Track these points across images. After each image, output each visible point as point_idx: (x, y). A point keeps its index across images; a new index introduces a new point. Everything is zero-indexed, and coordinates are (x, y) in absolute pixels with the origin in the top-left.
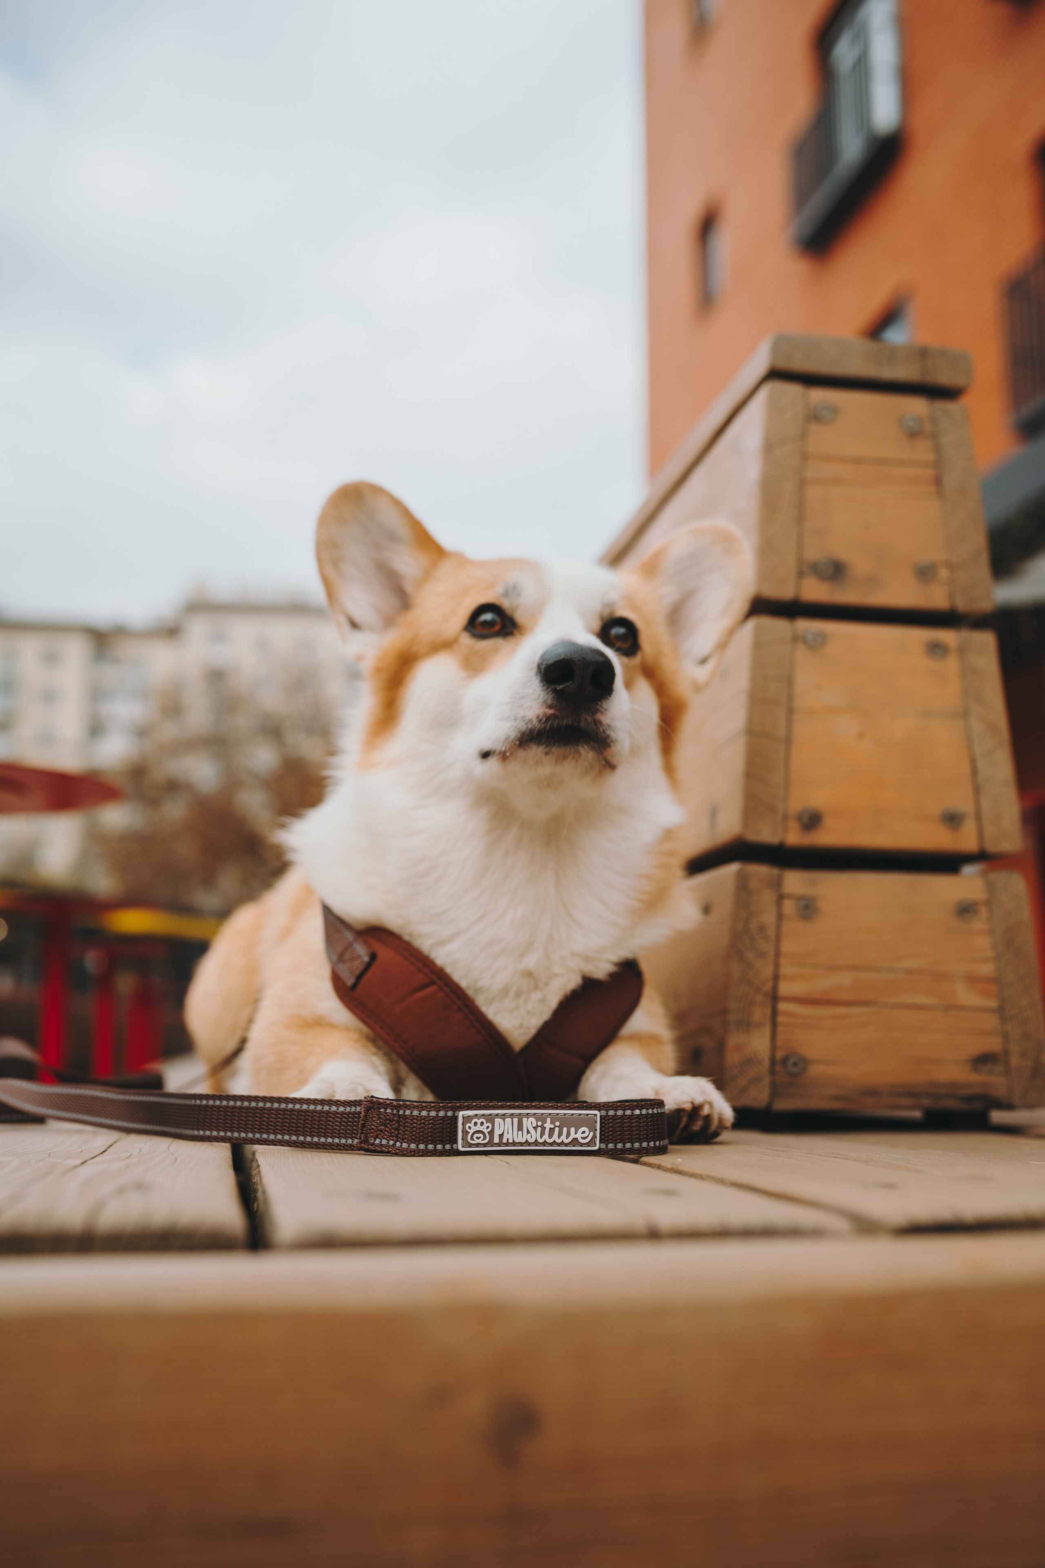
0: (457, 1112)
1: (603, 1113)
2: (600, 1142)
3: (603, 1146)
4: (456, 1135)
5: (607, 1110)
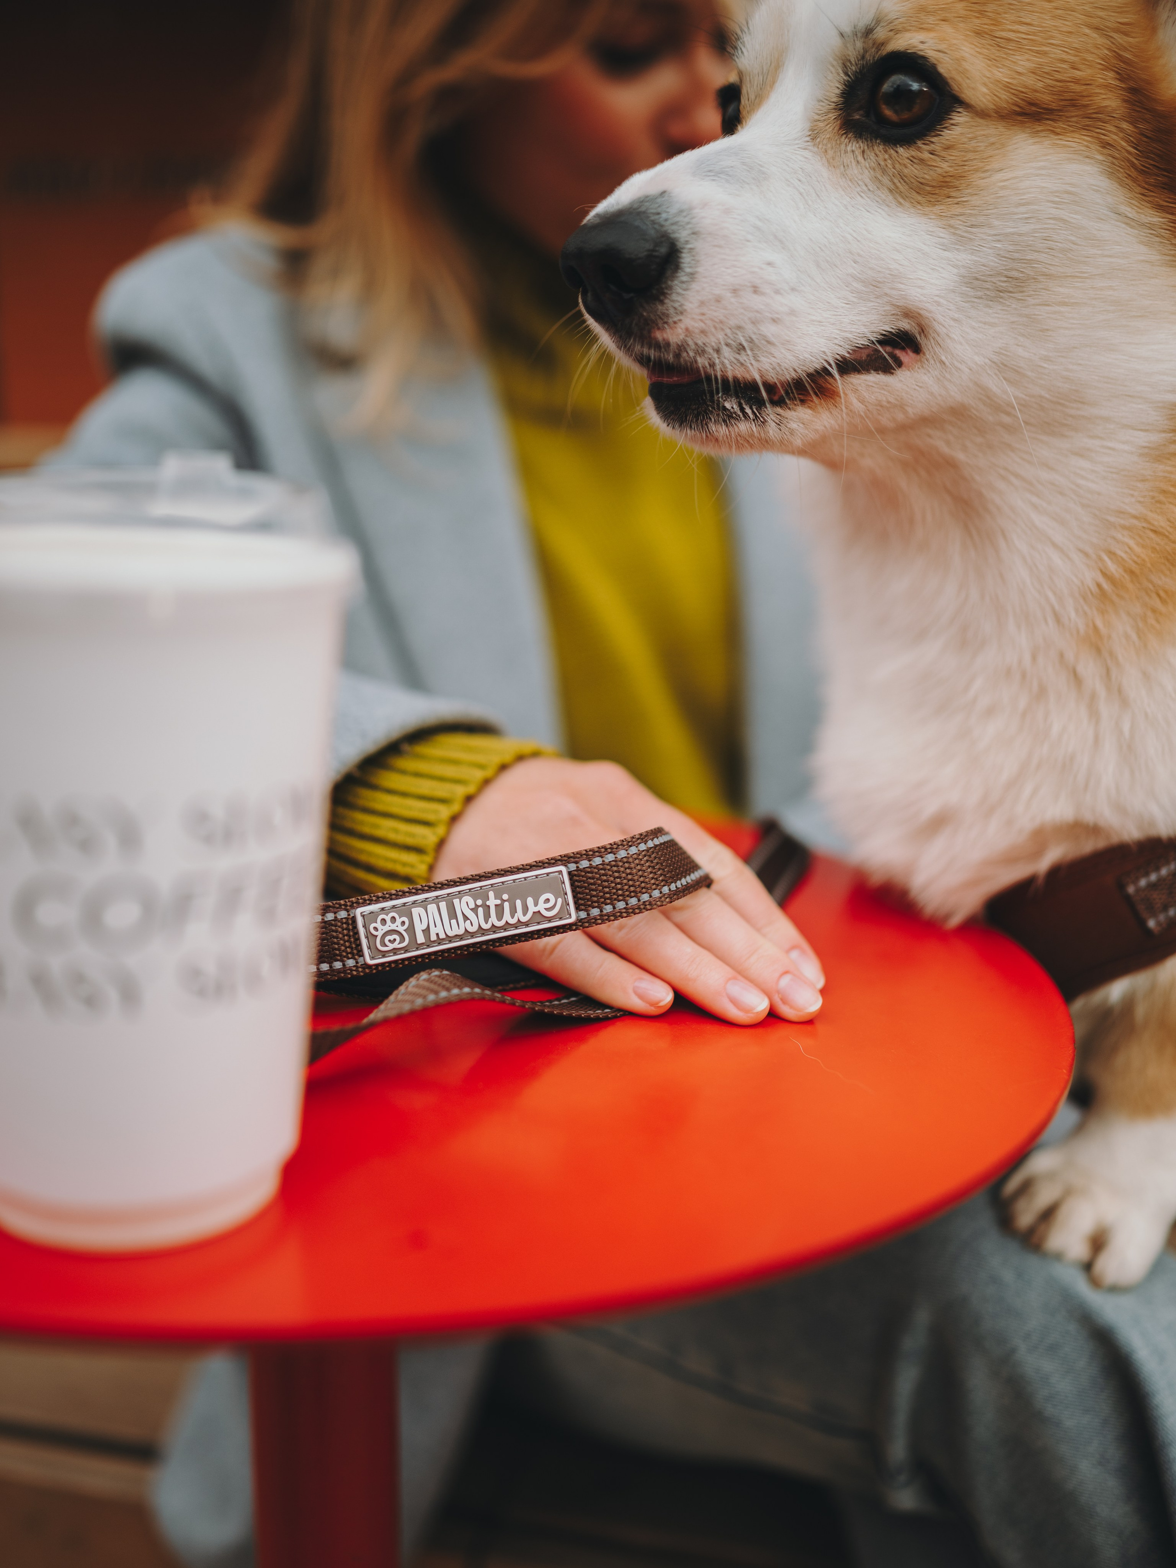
0: (353, 911)
1: (573, 867)
2: (578, 909)
3: (583, 915)
4: (359, 945)
5: (576, 863)
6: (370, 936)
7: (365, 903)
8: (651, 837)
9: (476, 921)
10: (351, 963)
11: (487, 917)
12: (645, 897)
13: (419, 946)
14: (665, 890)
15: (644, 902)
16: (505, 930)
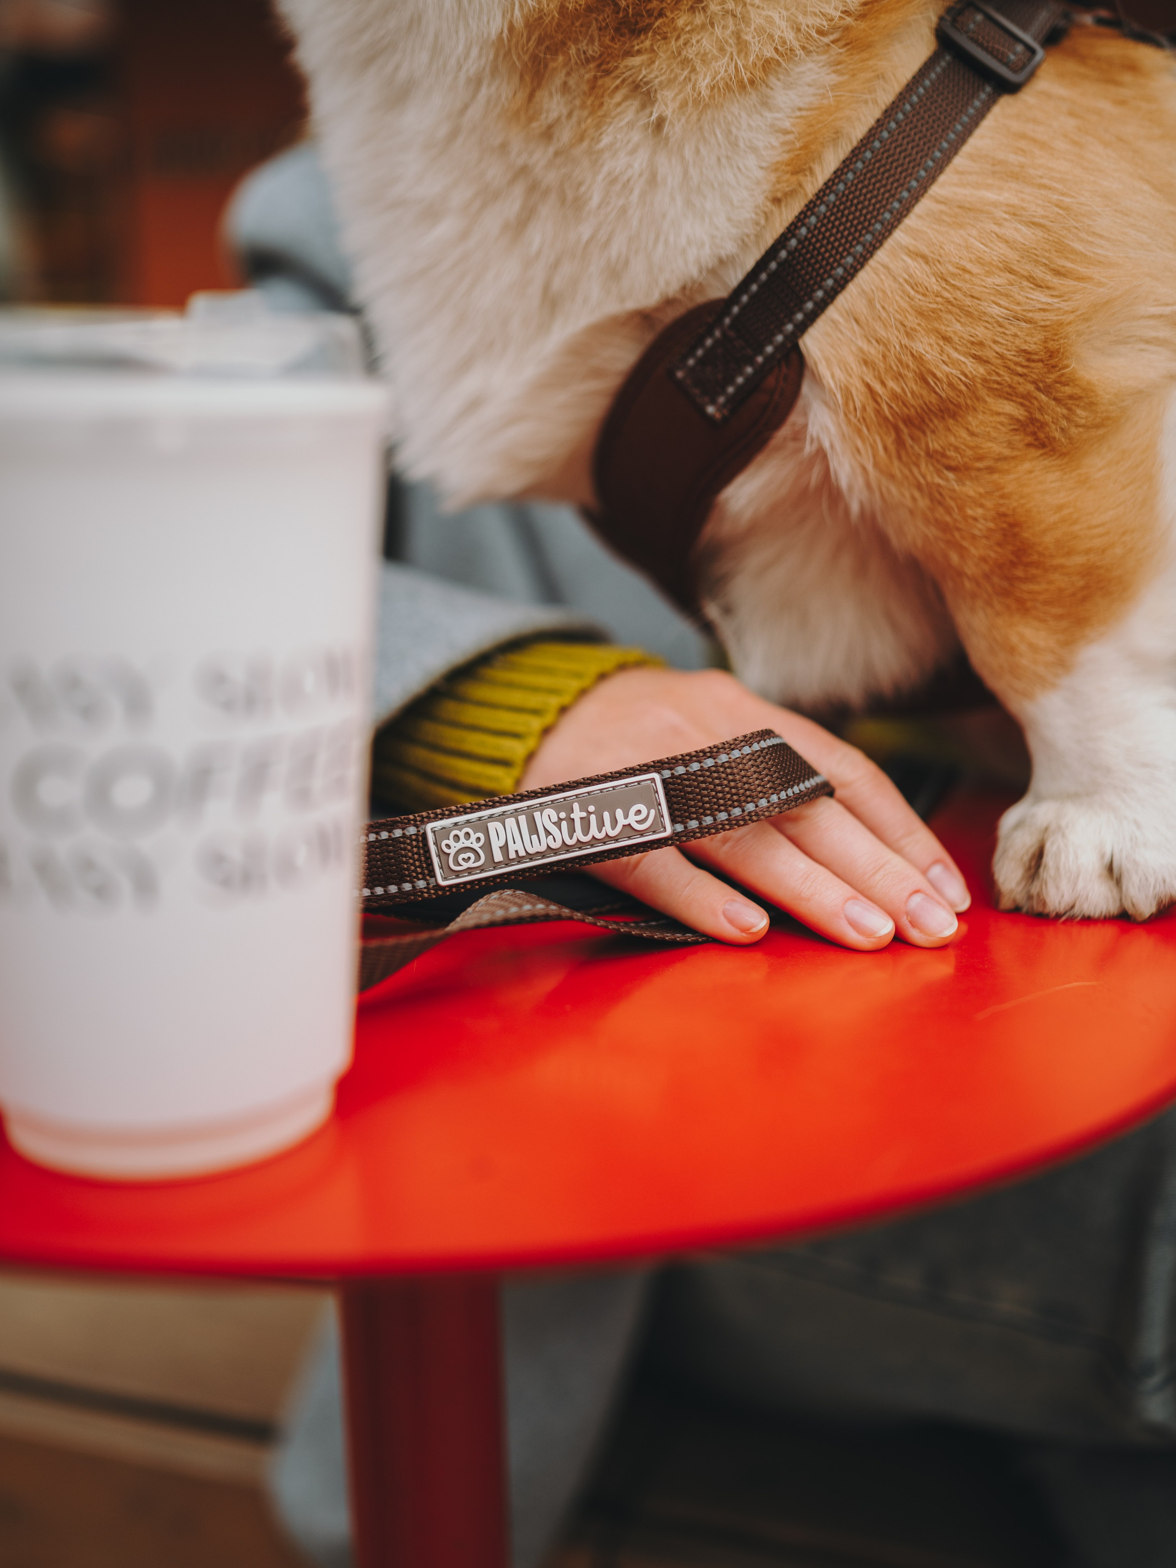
0: (423, 826)
1: (667, 774)
2: (674, 821)
3: (679, 828)
4: (430, 864)
5: (671, 769)
6: (442, 854)
7: (436, 818)
8: (757, 739)
9: (560, 837)
10: (421, 884)
11: (572, 831)
12: (751, 807)
13: (496, 865)
14: (774, 798)
15: (750, 813)
16: (592, 846)
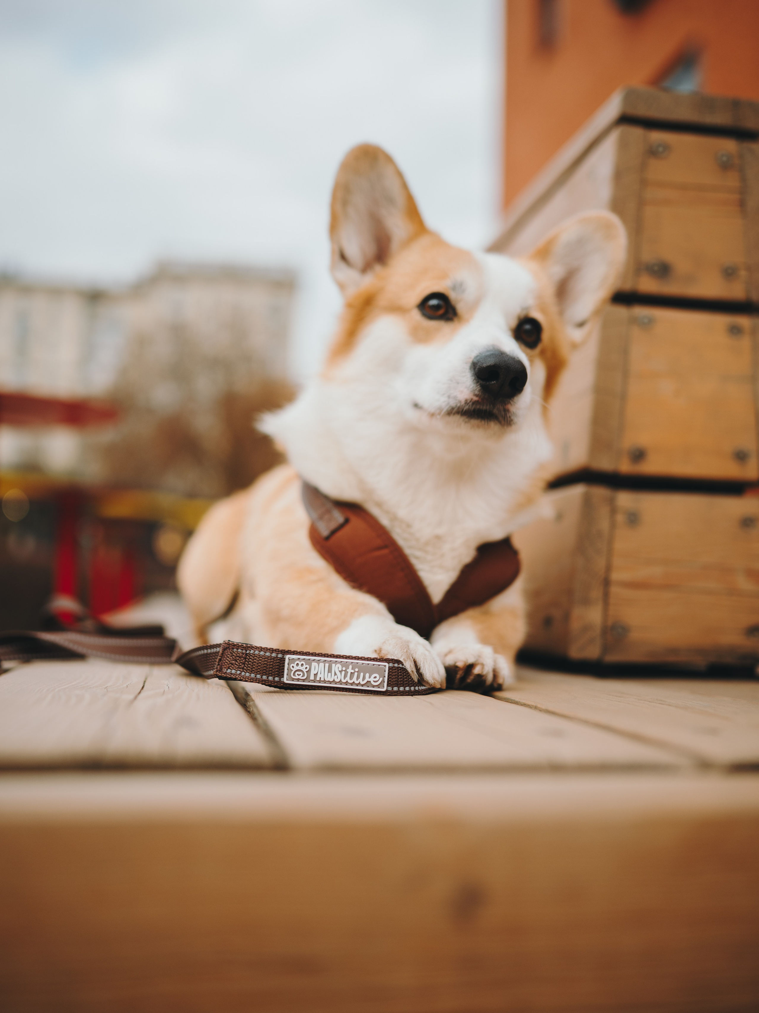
0: (285, 655)
1: (391, 665)
2: (388, 686)
3: (390, 689)
4: (283, 672)
5: (393, 664)
10: (277, 679)
